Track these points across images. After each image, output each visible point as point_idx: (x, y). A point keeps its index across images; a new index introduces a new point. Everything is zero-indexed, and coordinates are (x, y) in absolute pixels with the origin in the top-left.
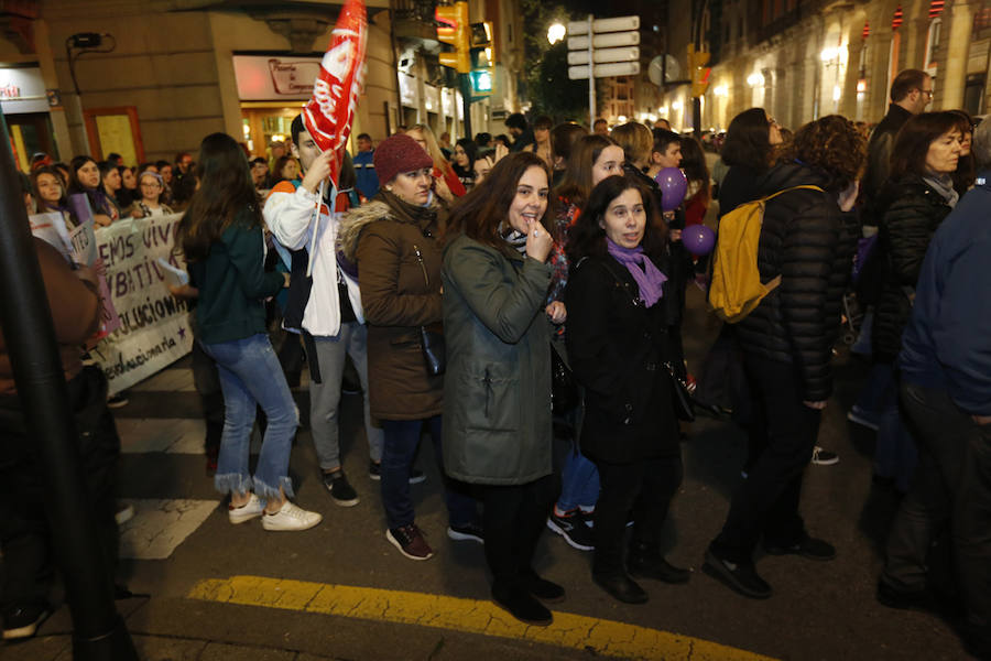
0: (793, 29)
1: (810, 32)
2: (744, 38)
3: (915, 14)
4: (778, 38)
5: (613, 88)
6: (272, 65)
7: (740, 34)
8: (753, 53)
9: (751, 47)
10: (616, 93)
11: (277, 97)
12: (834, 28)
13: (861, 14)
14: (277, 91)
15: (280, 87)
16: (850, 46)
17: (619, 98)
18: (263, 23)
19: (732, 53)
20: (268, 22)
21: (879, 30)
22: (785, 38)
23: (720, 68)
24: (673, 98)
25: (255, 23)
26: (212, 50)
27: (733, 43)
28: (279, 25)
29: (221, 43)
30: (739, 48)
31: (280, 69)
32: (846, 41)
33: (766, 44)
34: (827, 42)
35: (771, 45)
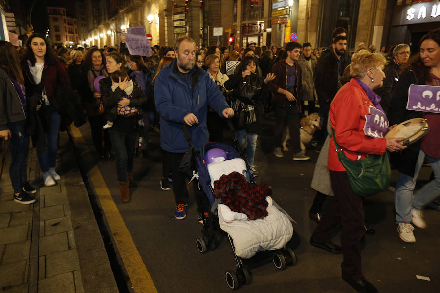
0: (116, 16)
1: (121, 18)
2: (106, 16)
3: (139, 20)
4: (114, 18)
5: (66, 27)
7: (105, 14)
8: (109, 22)
9: (108, 20)
10: (68, 31)
12: (126, 19)
13: (130, 16)
16: (130, 26)
17: (69, 32)
19: (103, 21)
21: (134, 22)
22: (116, 19)
23: (101, 26)
24: (91, 36)
27: (103, 17)
30: (105, 19)
32: (128, 24)
33: (111, 20)
34: (125, 23)
35: (113, 20)
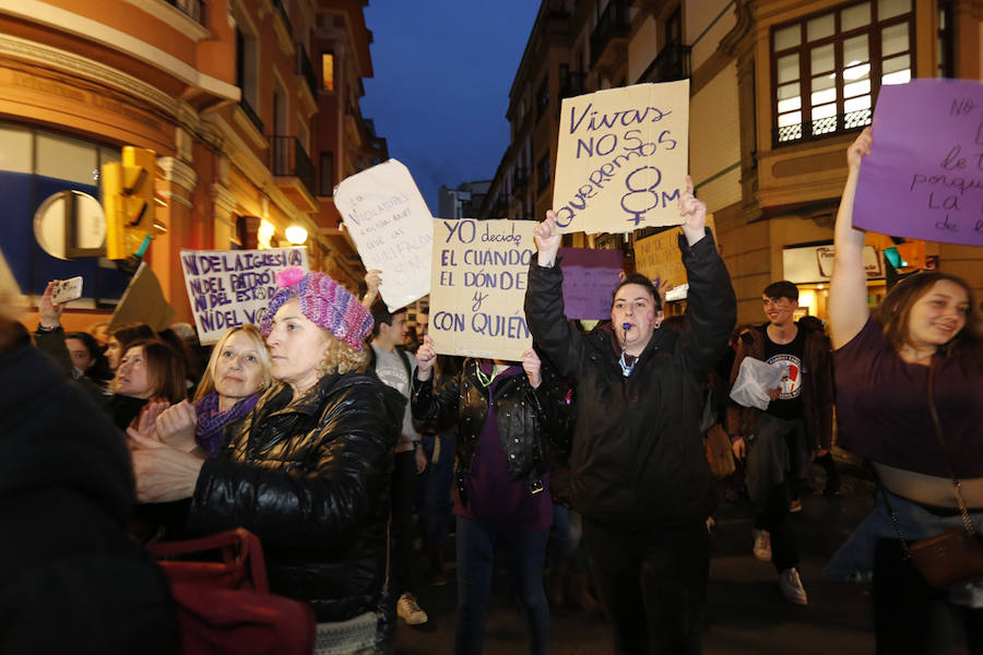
6: (820, 253)
11: (823, 279)
14: (822, 274)
15: (824, 271)
18: (810, 221)
20: (814, 218)
25: (805, 222)
26: (768, 248)
28: (823, 220)
29: (776, 241)
31: (827, 256)
